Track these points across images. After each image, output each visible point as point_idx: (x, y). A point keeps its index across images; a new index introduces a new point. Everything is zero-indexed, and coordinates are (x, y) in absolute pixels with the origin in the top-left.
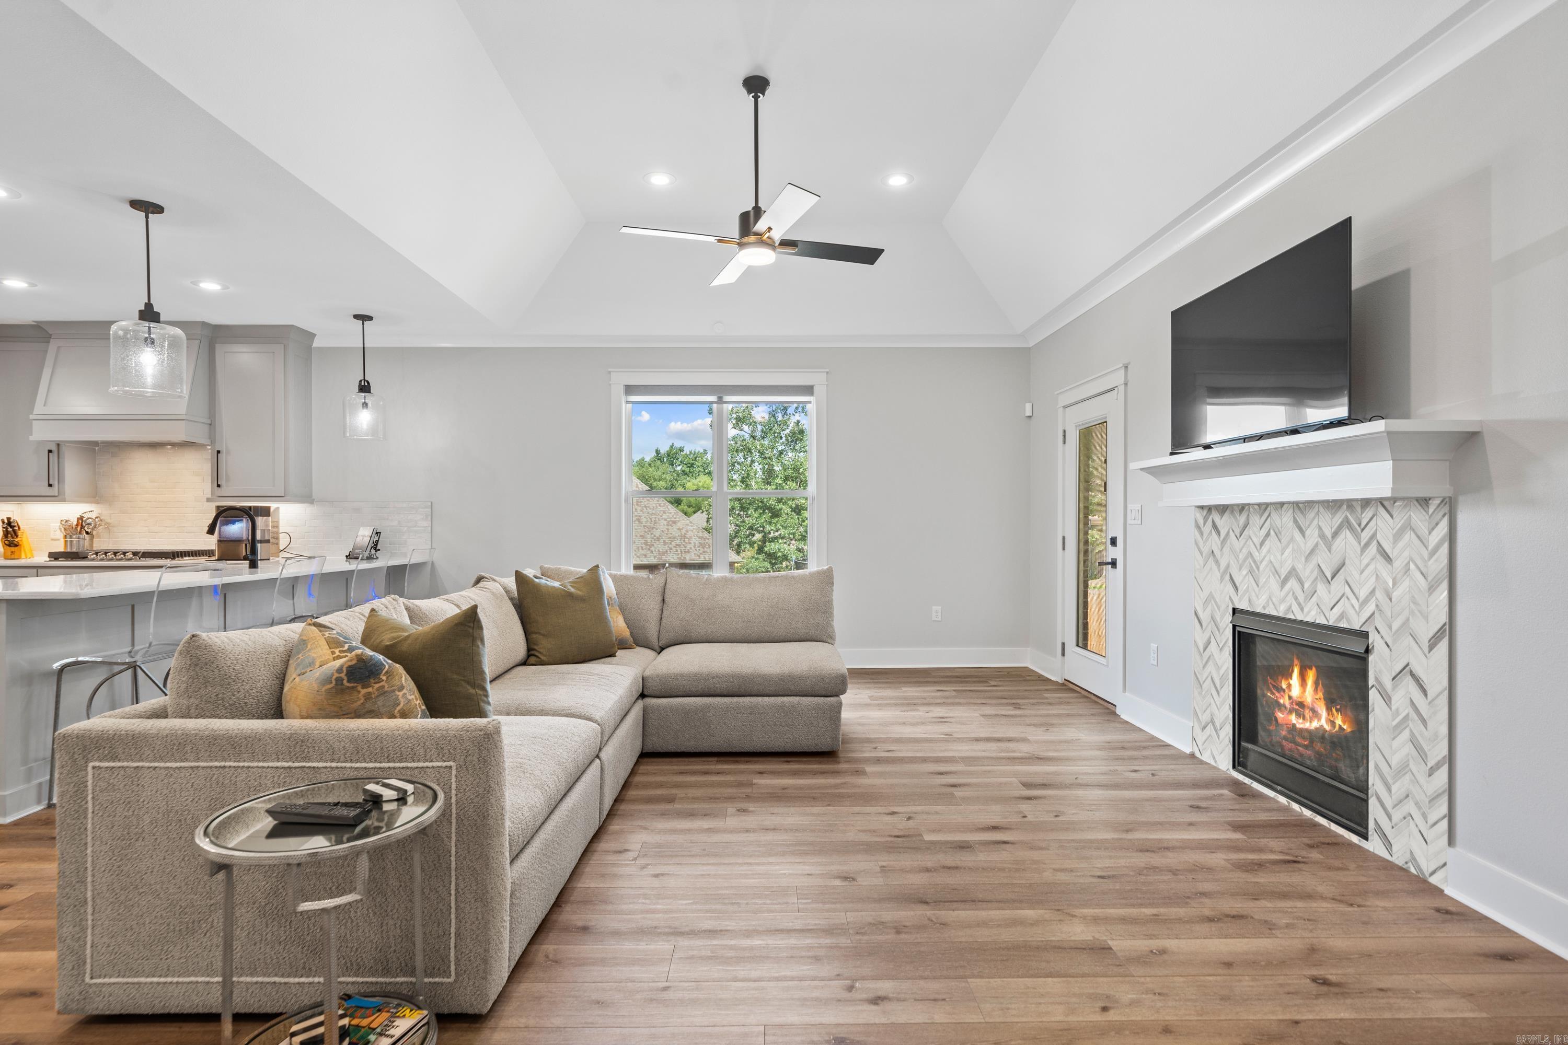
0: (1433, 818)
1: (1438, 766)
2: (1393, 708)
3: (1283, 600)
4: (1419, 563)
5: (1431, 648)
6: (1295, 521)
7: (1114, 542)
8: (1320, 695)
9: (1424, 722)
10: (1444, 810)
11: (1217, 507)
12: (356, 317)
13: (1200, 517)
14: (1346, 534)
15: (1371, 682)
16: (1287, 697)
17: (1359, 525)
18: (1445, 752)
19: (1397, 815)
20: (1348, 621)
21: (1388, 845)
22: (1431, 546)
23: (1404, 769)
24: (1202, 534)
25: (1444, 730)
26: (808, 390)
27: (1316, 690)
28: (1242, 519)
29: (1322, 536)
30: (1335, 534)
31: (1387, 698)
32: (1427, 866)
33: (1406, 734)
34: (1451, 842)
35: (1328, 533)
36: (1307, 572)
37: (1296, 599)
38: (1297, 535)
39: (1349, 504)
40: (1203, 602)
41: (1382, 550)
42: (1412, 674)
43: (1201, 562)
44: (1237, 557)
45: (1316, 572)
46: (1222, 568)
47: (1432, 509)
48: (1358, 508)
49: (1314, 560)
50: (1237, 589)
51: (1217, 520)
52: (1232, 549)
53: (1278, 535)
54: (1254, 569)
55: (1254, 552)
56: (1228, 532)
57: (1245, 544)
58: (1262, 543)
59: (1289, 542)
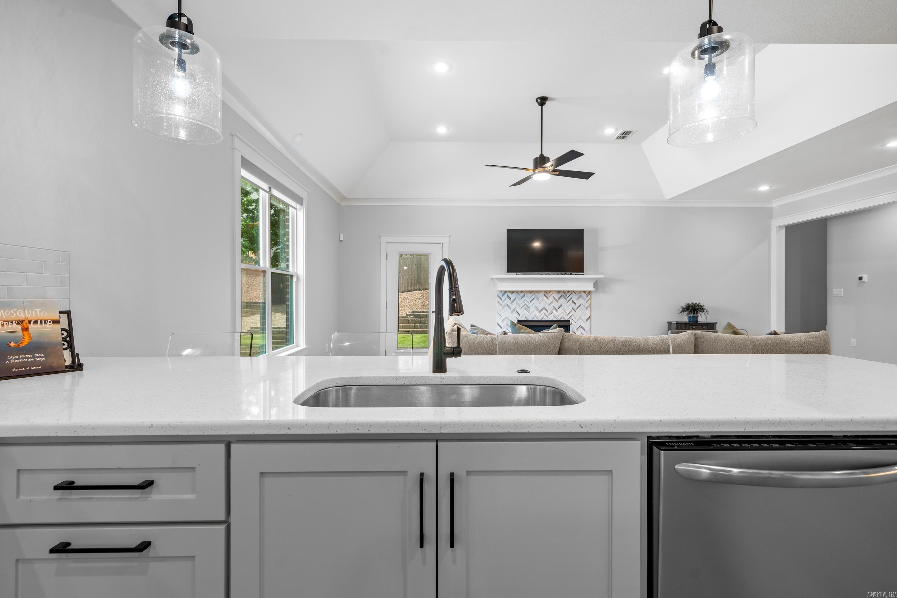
3: (540, 316)
4: (583, 304)
5: (586, 321)
6: (545, 295)
11: (510, 292)
14: (562, 298)
17: (567, 296)
20: (564, 318)
22: (586, 300)
28: (522, 295)
29: (554, 299)
30: (559, 298)
35: (557, 298)
36: (549, 308)
37: (545, 315)
38: (545, 299)
39: (564, 292)
40: (503, 320)
41: (573, 302)
42: (582, 327)
43: (501, 307)
44: (519, 305)
45: (553, 308)
46: (512, 309)
47: (586, 293)
48: (567, 293)
49: (552, 305)
50: (519, 315)
51: (510, 295)
52: (517, 303)
53: (538, 299)
54: (528, 308)
55: (527, 304)
56: (515, 298)
57: (524, 302)
58: (531, 302)
59: (542, 301)
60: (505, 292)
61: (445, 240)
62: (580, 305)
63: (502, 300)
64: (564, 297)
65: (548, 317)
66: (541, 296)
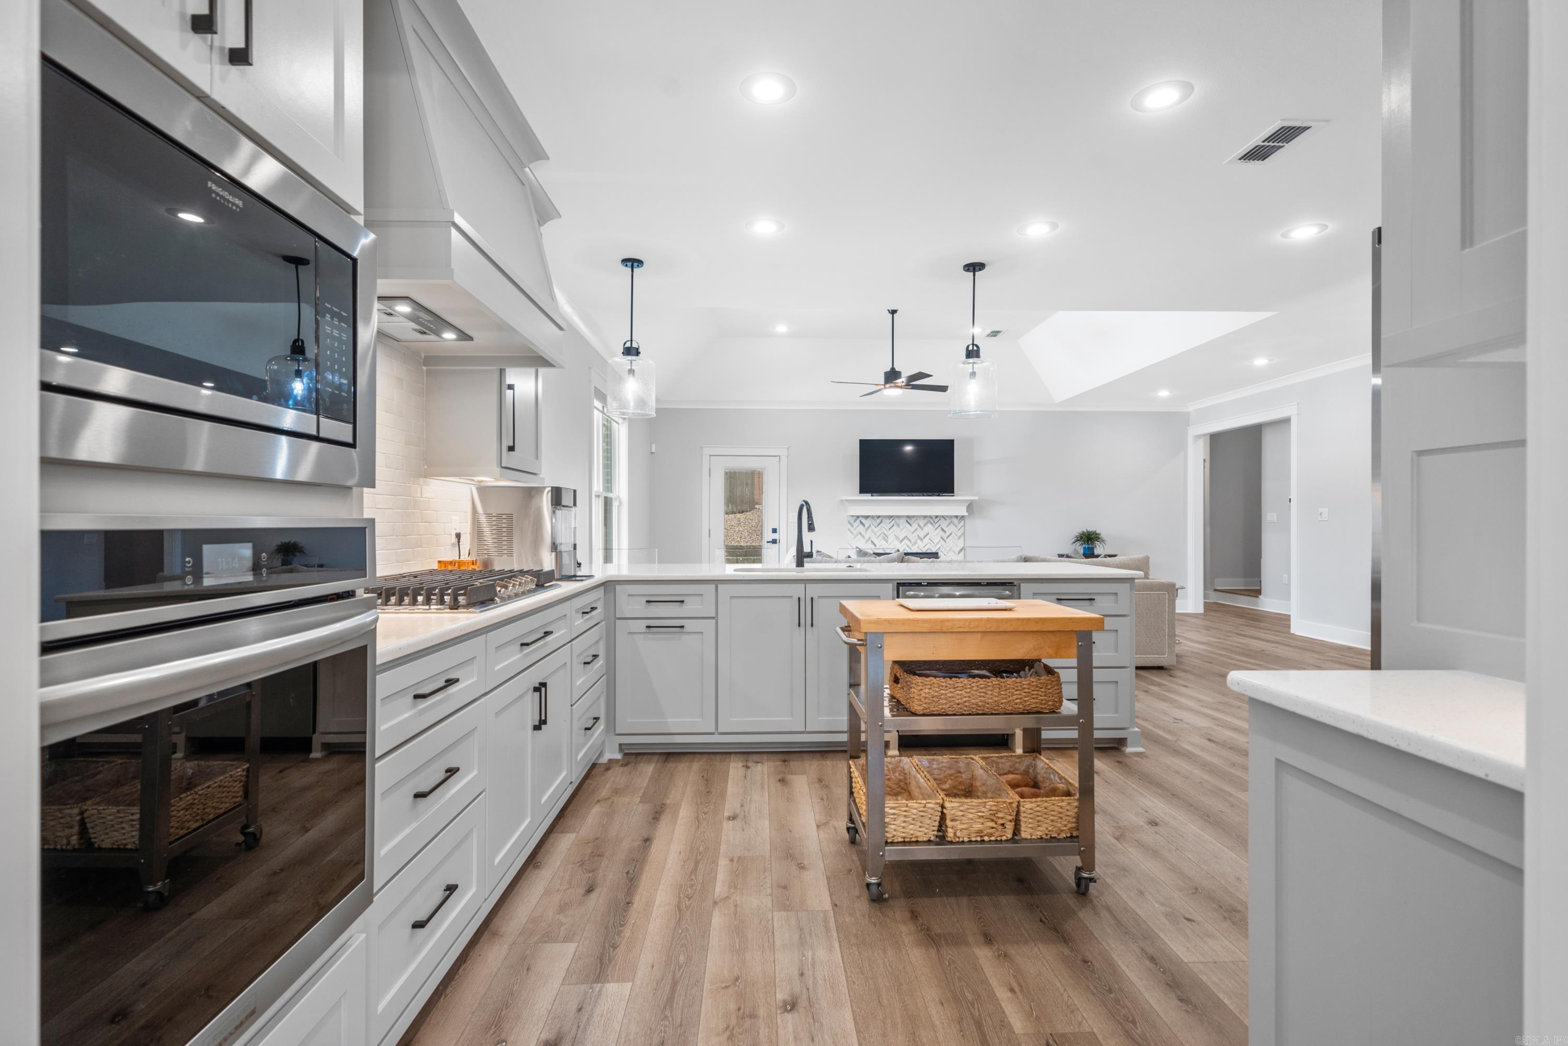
3: (901, 547)
4: (955, 532)
5: (959, 554)
6: (907, 521)
7: (774, 531)
11: (863, 516)
13: (852, 520)
14: (930, 525)
17: (934, 522)
20: (931, 549)
22: (959, 528)
28: (879, 521)
29: (919, 526)
35: (922, 525)
36: (913, 537)
38: (908, 525)
39: (930, 517)
41: (942, 529)
43: (852, 536)
44: (875, 534)
45: (917, 537)
46: (866, 538)
47: (959, 518)
48: (934, 518)
49: (916, 534)
50: (875, 545)
51: (863, 520)
52: (873, 531)
53: (898, 525)
54: (886, 538)
55: (885, 532)
56: (870, 526)
57: (881, 530)
58: (890, 529)
59: (903, 529)
60: (858, 517)
61: (783, 453)
62: (951, 534)
63: (855, 527)
64: (931, 523)
65: (911, 549)
66: (902, 522)
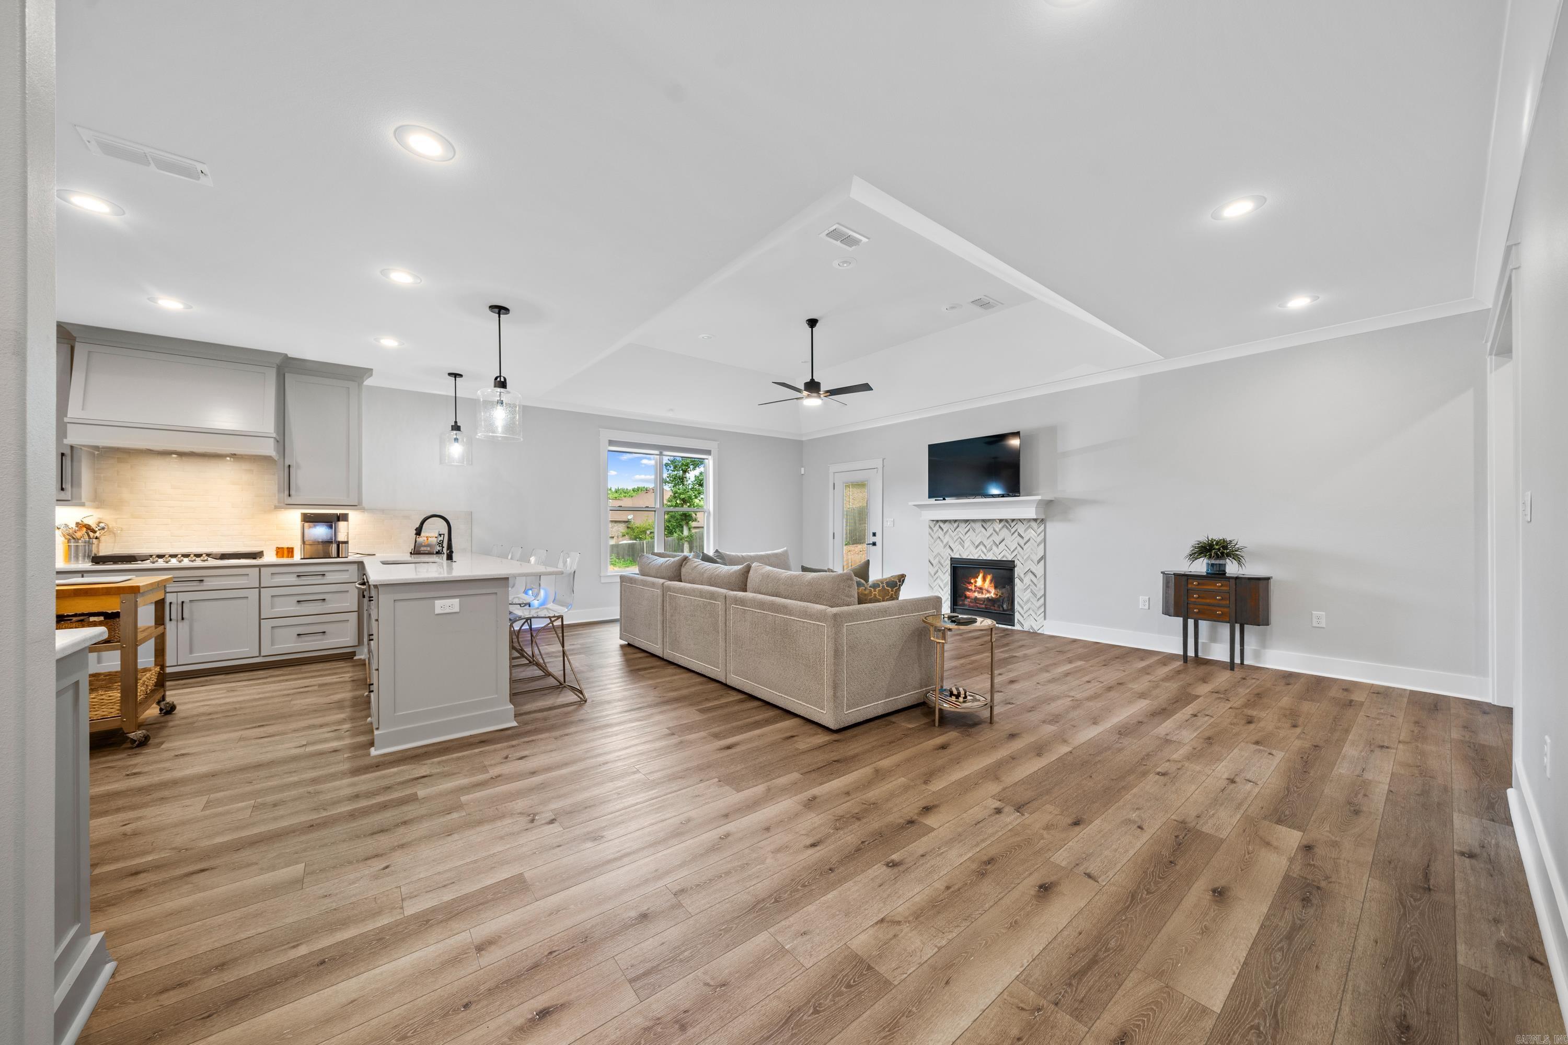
0: (1038, 613)
1: (1041, 598)
2: (1024, 583)
3: (977, 553)
4: (1034, 538)
6: (982, 526)
7: (874, 534)
8: (993, 585)
9: (1036, 585)
10: (1043, 610)
11: (942, 521)
12: (450, 374)
13: (932, 524)
14: (1005, 529)
15: (1016, 576)
16: (973, 586)
17: (1011, 527)
18: (1043, 593)
19: (1025, 616)
20: (1006, 558)
21: (1022, 625)
22: (1038, 532)
23: (1028, 601)
24: (933, 531)
25: (1043, 586)
26: (708, 452)
27: (991, 583)
28: (956, 525)
29: (995, 530)
30: (1000, 530)
31: (1021, 580)
32: (1036, 628)
33: (1029, 590)
34: (1045, 619)
35: (997, 530)
36: (988, 543)
37: (983, 552)
38: (983, 530)
39: (1006, 521)
40: (935, 558)
41: (1019, 535)
42: (1031, 572)
43: (933, 541)
44: (953, 539)
45: (992, 543)
46: (945, 543)
47: (1038, 522)
48: (1010, 521)
49: (991, 539)
50: (953, 551)
51: (942, 525)
52: (950, 536)
53: (974, 530)
54: (962, 543)
55: (962, 537)
56: (948, 529)
57: (957, 534)
58: (966, 534)
59: (979, 533)
60: (937, 521)
61: (879, 464)
62: (1029, 540)
63: (935, 532)
64: (1007, 527)
65: (985, 556)
66: (978, 526)
